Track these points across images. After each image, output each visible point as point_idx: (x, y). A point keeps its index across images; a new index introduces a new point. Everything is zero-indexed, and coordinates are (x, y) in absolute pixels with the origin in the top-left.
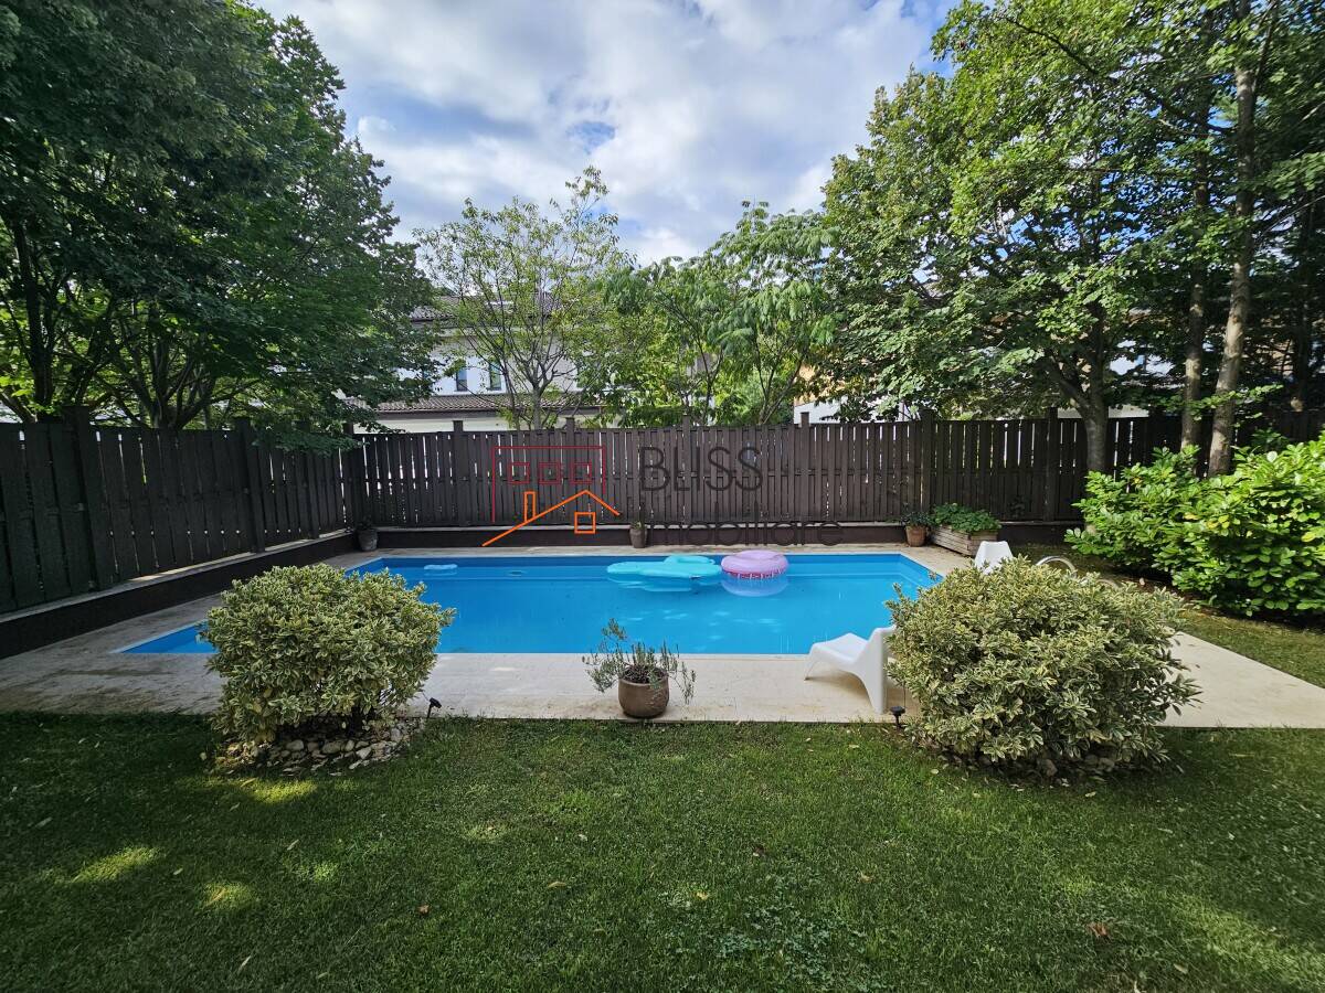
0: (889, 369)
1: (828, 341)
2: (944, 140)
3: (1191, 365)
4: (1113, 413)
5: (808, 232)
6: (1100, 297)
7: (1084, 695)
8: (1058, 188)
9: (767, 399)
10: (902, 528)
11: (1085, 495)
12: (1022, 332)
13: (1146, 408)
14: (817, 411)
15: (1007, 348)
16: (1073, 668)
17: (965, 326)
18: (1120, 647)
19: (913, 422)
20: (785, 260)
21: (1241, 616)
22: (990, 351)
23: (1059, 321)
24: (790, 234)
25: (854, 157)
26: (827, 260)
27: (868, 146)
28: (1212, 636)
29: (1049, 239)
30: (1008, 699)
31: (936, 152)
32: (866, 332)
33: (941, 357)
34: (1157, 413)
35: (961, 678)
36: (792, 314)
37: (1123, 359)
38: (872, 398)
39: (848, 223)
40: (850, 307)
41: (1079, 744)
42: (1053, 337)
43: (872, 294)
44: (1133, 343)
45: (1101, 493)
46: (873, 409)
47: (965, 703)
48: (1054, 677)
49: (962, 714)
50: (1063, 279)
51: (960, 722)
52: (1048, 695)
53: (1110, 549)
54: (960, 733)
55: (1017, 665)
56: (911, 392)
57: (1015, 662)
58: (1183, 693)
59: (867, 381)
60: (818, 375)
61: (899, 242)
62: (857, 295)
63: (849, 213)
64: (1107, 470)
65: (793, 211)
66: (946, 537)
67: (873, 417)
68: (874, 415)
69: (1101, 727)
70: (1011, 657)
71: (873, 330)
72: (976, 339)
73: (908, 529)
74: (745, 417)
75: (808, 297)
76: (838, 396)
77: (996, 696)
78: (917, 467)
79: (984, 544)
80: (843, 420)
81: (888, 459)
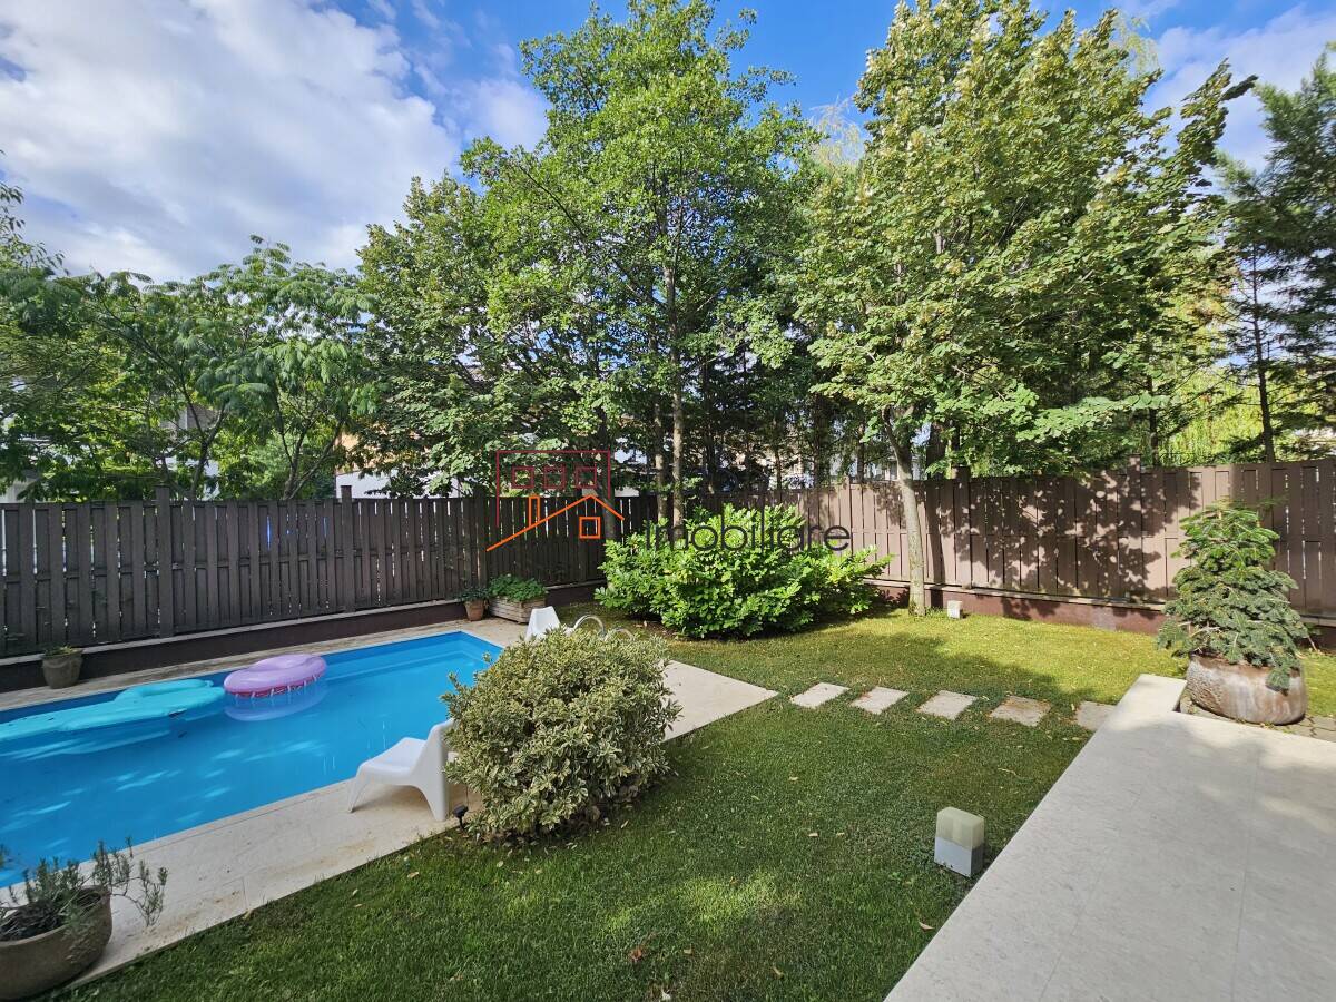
0: (439, 446)
1: (371, 411)
2: (478, 246)
3: (658, 459)
4: (618, 493)
5: (342, 292)
6: (602, 405)
7: (613, 739)
8: (568, 314)
9: (295, 469)
10: (462, 604)
11: (605, 559)
12: (550, 425)
13: (637, 489)
14: (361, 485)
15: (542, 437)
16: (605, 719)
17: (507, 414)
18: (633, 690)
19: (468, 500)
20: (314, 315)
21: (699, 639)
22: (530, 437)
23: (576, 418)
24: (317, 288)
25: (393, 232)
26: (366, 326)
27: (406, 226)
28: (687, 659)
29: (566, 351)
30: (558, 765)
31: (472, 254)
32: (414, 407)
33: (487, 440)
34: (643, 492)
35: (518, 756)
36: (325, 376)
37: (621, 452)
38: (425, 473)
39: (388, 295)
40: (395, 379)
41: (613, 783)
42: (573, 431)
43: (419, 371)
44: (625, 440)
45: (615, 556)
46: (425, 484)
47: (524, 780)
48: (592, 731)
49: (522, 792)
50: (577, 386)
51: (519, 802)
52: (588, 748)
53: (624, 601)
54: (520, 814)
55: (564, 729)
56: (462, 470)
57: (561, 725)
58: (672, 713)
59: (419, 454)
60: (361, 445)
61: (441, 326)
62: (402, 368)
63: (389, 285)
64: (618, 539)
65: (323, 264)
66: (504, 607)
67: (426, 492)
68: (427, 490)
69: (627, 762)
70: (558, 723)
71: (420, 406)
72: (516, 426)
73: (468, 605)
74: (262, 489)
75: (344, 360)
76: (387, 468)
77: (548, 765)
78: (472, 542)
79: (534, 611)
80: (393, 495)
81: (443, 535)
